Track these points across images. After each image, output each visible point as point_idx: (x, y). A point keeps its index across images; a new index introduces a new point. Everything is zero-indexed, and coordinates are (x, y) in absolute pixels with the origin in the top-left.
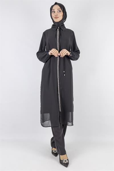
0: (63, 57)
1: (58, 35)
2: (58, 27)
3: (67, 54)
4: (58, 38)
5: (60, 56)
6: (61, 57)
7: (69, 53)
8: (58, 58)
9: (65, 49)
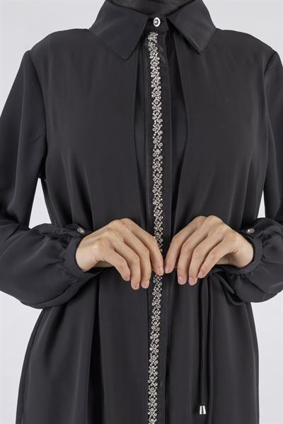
0: (193, 282)
1: (157, 95)
2: (157, 22)
3: (230, 256)
4: (157, 129)
5: (171, 278)
6: (182, 281)
7: (244, 251)
8: (157, 292)
9: (214, 220)
